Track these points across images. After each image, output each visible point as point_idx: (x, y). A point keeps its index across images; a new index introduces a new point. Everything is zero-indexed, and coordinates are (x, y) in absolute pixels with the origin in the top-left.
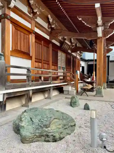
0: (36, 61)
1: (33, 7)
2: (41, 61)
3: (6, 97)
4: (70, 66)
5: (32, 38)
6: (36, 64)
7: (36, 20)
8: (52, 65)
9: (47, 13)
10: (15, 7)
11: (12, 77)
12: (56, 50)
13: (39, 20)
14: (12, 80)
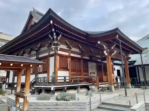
0: (71, 71)
1: (69, 45)
2: (75, 71)
3: (54, 89)
4: (102, 71)
5: (69, 60)
6: (72, 73)
7: (71, 50)
8: (84, 72)
9: (78, 44)
10: (60, 48)
11: (58, 81)
12: (87, 62)
13: (73, 49)
14: (58, 82)
